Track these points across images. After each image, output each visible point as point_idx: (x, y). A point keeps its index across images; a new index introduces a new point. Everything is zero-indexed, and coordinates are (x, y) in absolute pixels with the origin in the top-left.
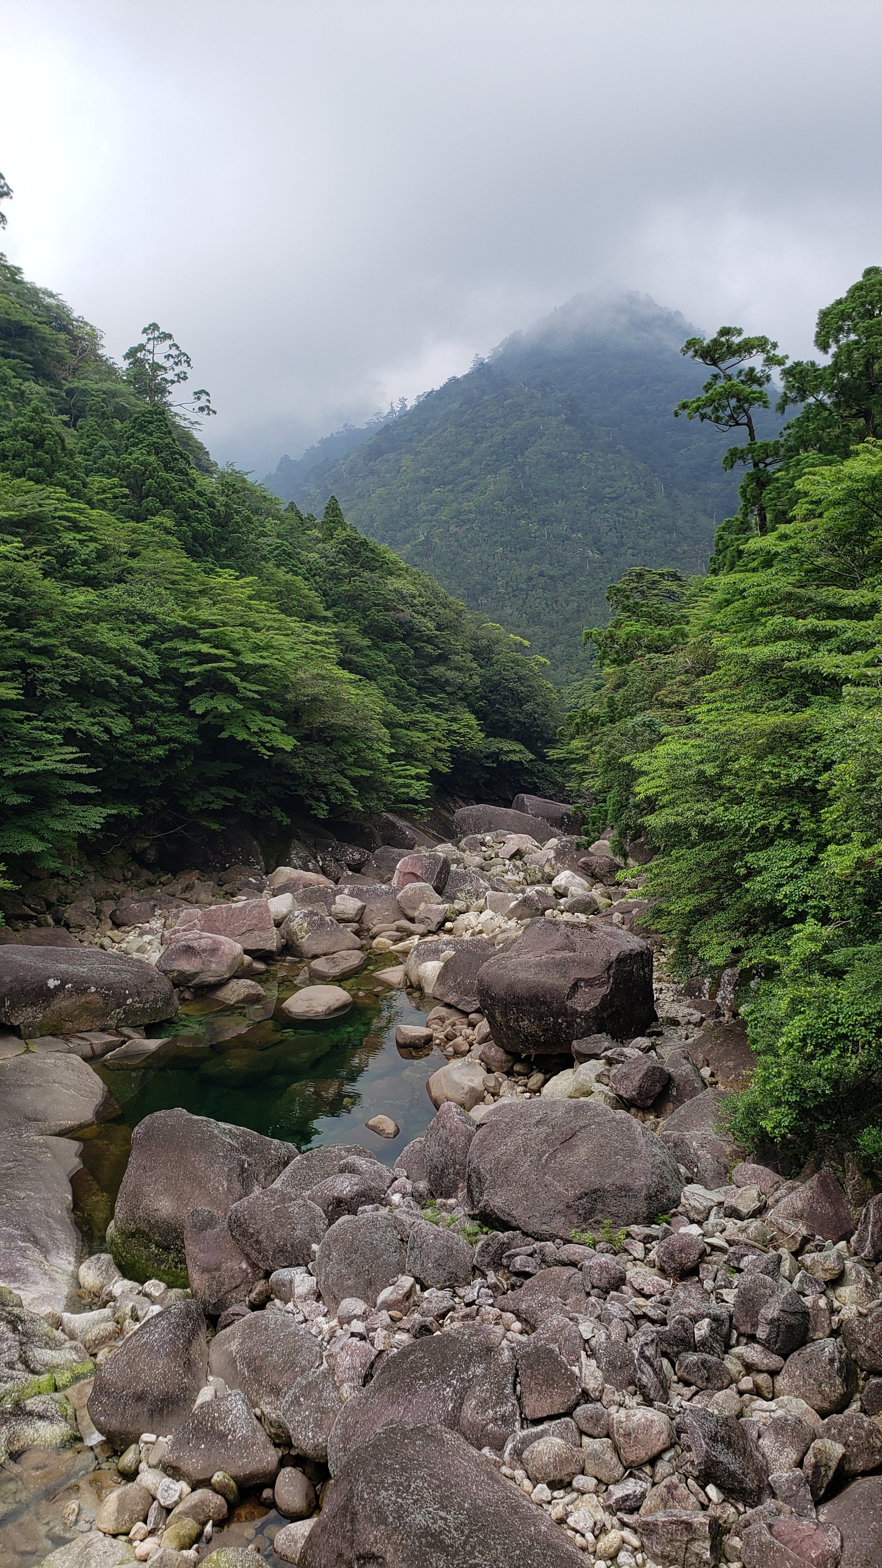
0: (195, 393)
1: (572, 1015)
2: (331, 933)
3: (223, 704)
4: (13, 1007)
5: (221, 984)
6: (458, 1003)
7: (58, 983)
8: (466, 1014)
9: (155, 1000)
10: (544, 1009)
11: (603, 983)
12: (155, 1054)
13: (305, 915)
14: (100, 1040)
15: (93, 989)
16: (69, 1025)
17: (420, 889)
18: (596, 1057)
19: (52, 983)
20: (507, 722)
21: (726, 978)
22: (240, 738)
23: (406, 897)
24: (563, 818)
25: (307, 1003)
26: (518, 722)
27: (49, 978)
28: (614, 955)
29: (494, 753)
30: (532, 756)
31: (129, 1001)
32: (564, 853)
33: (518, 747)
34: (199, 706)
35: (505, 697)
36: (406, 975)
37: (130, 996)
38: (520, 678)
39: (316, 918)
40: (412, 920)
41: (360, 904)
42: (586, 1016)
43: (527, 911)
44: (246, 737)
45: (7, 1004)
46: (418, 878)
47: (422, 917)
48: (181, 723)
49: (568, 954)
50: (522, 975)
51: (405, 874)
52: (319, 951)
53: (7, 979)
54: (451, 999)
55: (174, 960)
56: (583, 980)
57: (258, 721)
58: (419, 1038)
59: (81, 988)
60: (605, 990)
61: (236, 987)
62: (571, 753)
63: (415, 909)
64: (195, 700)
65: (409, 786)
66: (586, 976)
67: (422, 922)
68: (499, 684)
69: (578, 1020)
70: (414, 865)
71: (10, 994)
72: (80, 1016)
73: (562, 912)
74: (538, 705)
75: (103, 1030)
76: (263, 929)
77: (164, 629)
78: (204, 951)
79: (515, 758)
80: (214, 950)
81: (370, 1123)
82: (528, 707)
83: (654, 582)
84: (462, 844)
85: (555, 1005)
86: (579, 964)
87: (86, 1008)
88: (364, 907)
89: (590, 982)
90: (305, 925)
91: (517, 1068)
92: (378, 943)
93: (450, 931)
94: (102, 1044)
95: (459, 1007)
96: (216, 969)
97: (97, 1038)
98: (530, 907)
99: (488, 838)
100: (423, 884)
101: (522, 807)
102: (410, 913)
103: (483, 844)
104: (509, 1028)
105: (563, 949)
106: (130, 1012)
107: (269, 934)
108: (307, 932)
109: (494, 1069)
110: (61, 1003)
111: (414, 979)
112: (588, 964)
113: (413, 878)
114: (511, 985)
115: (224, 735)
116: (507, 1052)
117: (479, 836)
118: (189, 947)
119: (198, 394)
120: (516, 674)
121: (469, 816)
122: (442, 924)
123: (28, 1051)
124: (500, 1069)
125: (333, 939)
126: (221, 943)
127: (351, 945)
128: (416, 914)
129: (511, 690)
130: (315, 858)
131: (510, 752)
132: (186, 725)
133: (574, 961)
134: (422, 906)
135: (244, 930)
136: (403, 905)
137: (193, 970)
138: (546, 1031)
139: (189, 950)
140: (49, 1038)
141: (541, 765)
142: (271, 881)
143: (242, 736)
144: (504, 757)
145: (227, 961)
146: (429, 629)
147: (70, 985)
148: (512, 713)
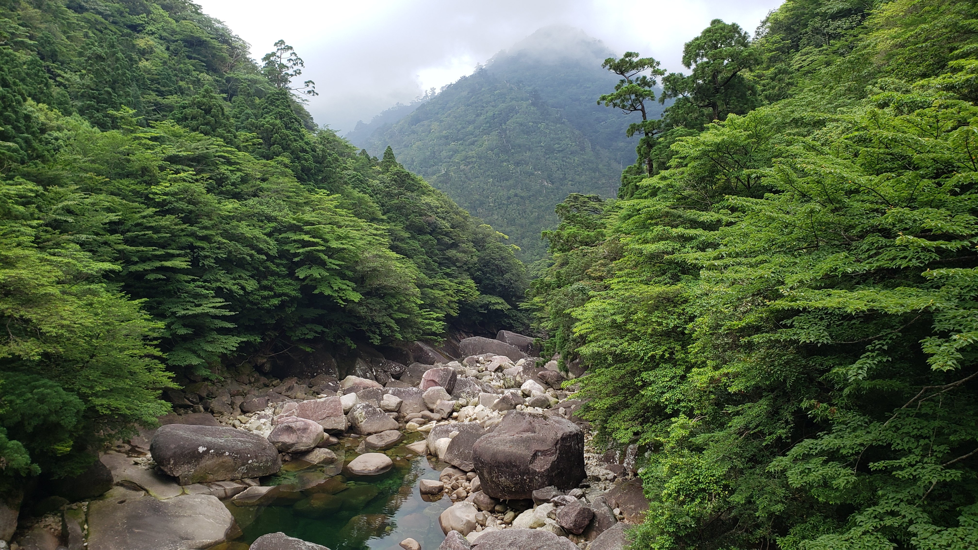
0: (306, 82)
1: (532, 474)
2: (380, 419)
3: (316, 272)
4: (175, 464)
5: (309, 451)
6: (460, 465)
7: (205, 449)
8: (465, 473)
9: (267, 461)
10: (515, 470)
11: (553, 454)
12: (266, 496)
13: (364, 407)
14: (230, 486)
15: (227, 453)
16: (211, 477)
17: (438, 390)
18: (548, 501)
19: (201, 449)
20: (494, 285)
21: (630, 450)
22: (326, 294)
23: (428, 396)
24: (528, 346)
25: (363, 465)
26: (501, 285)
27: (199, 446)
28: (560, 435)
29: (486, 304)
30: (509, 307)
31: (250, 461)
32: (529, 369)
33: (500, 300)
34: (301, 274)
35: (493, 270)
36: (427, 447)
37: (251, 458)
38: (502, 258)
39: (370, 409)
40: (432, 411)
41: (398, 400)
42: (542, 475)
43: (505, 405)
44: (330, 293)
45: (172, 462)
46: (436, 384)
47: (438, 409)
48: (289, 284)
49: (530, 434)
50: (501, 448)
51: (428, 381)
52: (372, 430)
53: (173, 446)
54: (456, 462)
55: (279, 435)
56: (540, 451)
57: (338, 283)
58: (435, 488)
59: (219, 453)
60: (553, 458)
61: (318, 453)
62: (534, 305)
63: (434, 403)
64: (299, 270)
65: (432, 325)
66: (542, 449)
67: (438, 412)
68: (489, 262)
69: (537, 477)
70: (434, 375)
71: (174, 456)
72: (218, 471)
73: (527, 406)
74: (513, 275)
75: (232, 480)
76: (336, 416)
77: (281, 226)
78: (299, 429)
79: (499, 307)
80: (305, 430)
81: (403, 543)
82: (507, 276)
83: (585, 202)
84: (465, 362)
85: (522, 467)
86: (537, 441)
87: (222, 466)
88: (402, 402)
89: (544, 453)
90: (364, 413)
91: (497, 508)
92: (410, 426)
93: (456, 418)
94: (232, 489)
95: (461, 468)
96: (307, 441)
97: (228, 485)
98: (507, 403)
99: (481, 358)
100: (439, 387)
101: (502, 339)
102: (431, 406)
103: (478, 362)
104: (493, 482)
105: (527, 431)
106: (251, 469)
107: (340, 419)
108: (364, 418)
109: (482, 508)
110: (207, 462)
111: (432, 449)
112: (543, 441)
113: (433, 383)
114: (494, 455)
115: (316, 292)
116: (491, 498)
117: (475, 357)
118: (289, 427)
119: (307, 83)
120: (500, 255)
121: (469, 344)
122: (451, 413)
123: (184, 493)
124: (486, 509)
125: (381, 423)
126: (309, 425)
127: (392, 427)
128: (434, 407)
129: (497, 265)
130: (371, 370)
131: (496, 303)
132: (293, 285)
133: (534, 439)
134: (439, 402)
135: (324, 416)
136: (426, 401)
137: (291, 442)
138: (517, 484)
139: (289, 429)
140: (198, 485)
141: (514, 312)
142: (343, 385)
143: (328, 292)
144: (492, 307)
145: (313, 436)
146: (446, 227)
147: (212, 451)
148: (497, 279)
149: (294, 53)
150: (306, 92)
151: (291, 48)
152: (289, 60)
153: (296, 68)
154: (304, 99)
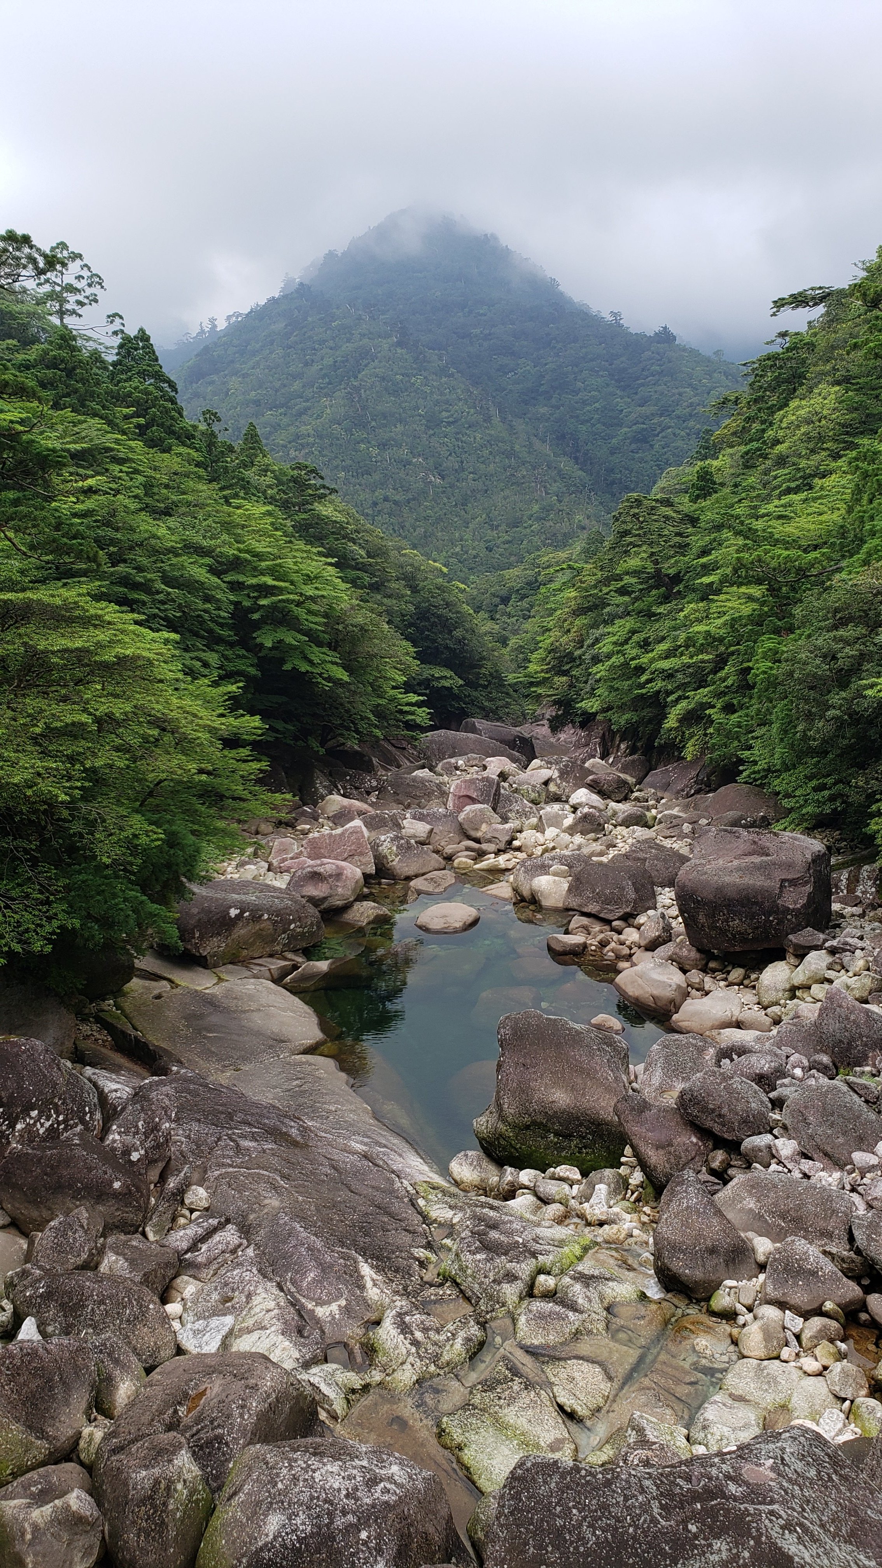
0: (109, 317)
1: (783, 912)
2: (418, 856)
3: (290, 638)
4: (201, 938)
5: (347, 907)
6: (600, 912)
7: (238, 911)
8: (608, 922)
9: (312, 924)
10: (756, 908)
11: (807, 883)
12: (326, 976)
13: (392, 840)
14: (277, 964)
15: (266, 916)
16: (245, 953)
17: (481, 810)
18: (817, 948)
19: (233, 912)
20: (437, 648)
22: (303, 670)
23: (468, 819)
24: (515, 741)
25: (443, 920)
26: (447, 647)
27: (231, 907)
28: (809, 857)
29: (427, 680)
30: (461, 682)
31: (292, 926)
32: (567, 773)
33: (448, 673)
34: (267, 639)
35: (434, 624)
36: (515, 890)
37: (293, 921)
38: (447, 604)
39: (402, 841)
40: (477, 841)
41: (429, 827)
42: (797, 913)
44: (309, 668)
45: (197, 935)
46: (473, 801)
47: (488, 836)
48: (244, 657)
49: (757, 859)
50: (727, 879)
51: (460, 797)
52: (411, 873)
53: (195, 911)
54: (592, 908)
55: (302, 886)
56: (787, 880)
57: (317, 654)
58: (578, 945)
59: (256, 918)
60: (809, 888)
61: (362, 910)
62: (529, 676)
63: (477, 830)
64: (259, 633)
65: (413, 713)
66: (790, 877)
67: (489, 841)
68: (427, 611)
69: (789, 917)
70: (468, 788)
71: (199, 925)
72: (252, 944)
73: (615, 826)
74: (467, 631)
75: (271, 956)
76: (361, 854)
77: (218, 562)
78: (331, 876)
79: (447, 683)
80: (338, 875)
81: (593, 1021)
82: (458, 633)
85: (767, 904)
86: (780, 866)
87: (259, 935)
88: (431, 831)
89: (793, 882)
90: (395, 848)
91: (712, 965)
92: (459, 864)
93: (519, 849)
94: (278, 969)
95: (602, 915)
96: (343, 892)
97: (272, 964)
99: (460, 762)
100: (482, 806)
101: (473, 730)
102: (473, 834)
103: (457, 768)
104: (713, 927)
105: (750, 854)
106: (292, 937)
107: (367, 859)
108: (397, 855)
109: (687, 967)
110: (241, 932)
111: (526, 893)
112: (790, 866)
113: (467, 800)
114: (719, 890)
115: (287, 667)
116: (699, 950)
117: (453, 760)
118: (315, 872)
119: (112, 317)
120: (443, 600)
122: (510, 843)
123: (220, 980)
124: (695, 967)
125: (421, 861)
126: (342, 868)
127: (437, 866)
128: (479, 834)
129: (439, 617)
131: (442, 678)
132: (247, 658)
133: (775, 864)
134: (484, 827)
135: (346, 855)
136: (466, 826)
137: (322, 895)
138: (757, 928)
139: (316, 877)
140: (230, 966)
141: (468, 691)
142: (323, 809)
143: (304, 667)
144: (435, 684)
145: (351, 884)
146: (361, 557)
147: (247, 914)
148: (442, 639)
149: (86, 265)
150: (110, 334)
151: (80, 256)
152: (79, 278)
153: (89, 291)
154: (109, 345)
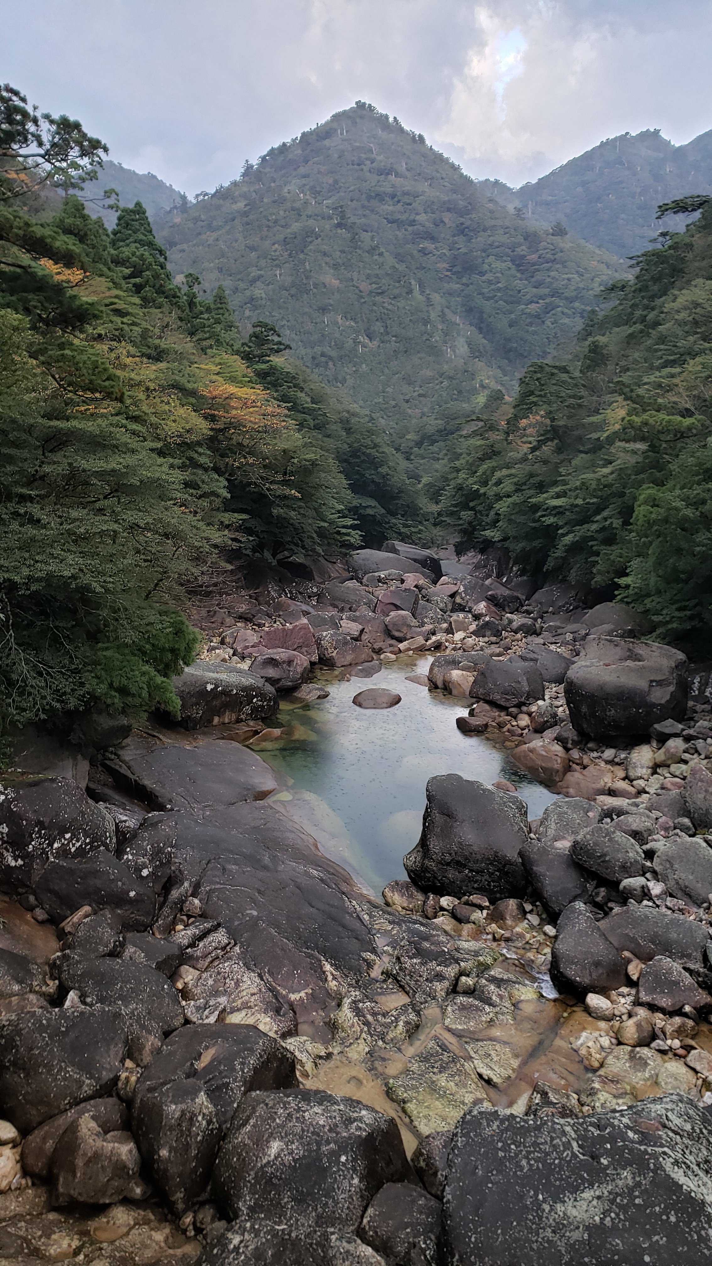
2: (352, 649)
5: (296, 687)
7: (213, 686)
8: (506, 709)
9: (270, 699)
10: (628, 702)
11: (670, 684)
15: (234, 691)
16: (217, 719)
17: (403, 616)
19: (209, 687)
20: (365, 481)
23: (392, 622)
27: (207, 683)
30: (383, 511)
31: (255, 700)
33: (373, 503)
35: (363, 462)
36: (430, 680)
38: (375, 445)
39: (340, 637)
40: (398, 639)
41: (361, 627)
42: (662, 707)
46: (398, 608)
50: (606, 679)
51: (386, 604)
52: (346, 663)
55: (261, 669)
56: (655, 681)
59: (226, 692)
60: (672, 688)
61: (308, 690)
63: (399, 631)
66: (658, 678)
69: (655, 710)
70: (392, 597)
78: (284, 662)
80: (290, 662)
85: (638, 699)
86: (650, 670)
88: (363, 630)
89: (660, 683)
90: (334, 643)
96: (293, 675)
99: (382, 576)
100: (404, 612)
102: (397, 634)
106: (254, 709)
108: (335, 649)
110: (214, 703)
112: (657, 670)
113: (393, 607)
116: (580, 734)
118: (272, 659)
121: (359, 558)
124: (577, 746)
125: (355, 654)
126: (293, 657)
128: (400, 635)
130: (284, 591)
131: (368, 506)
133: (646, 668)
134: (405, 629)
135: (296, 646)
136: (390, 628)
137: (277, 677)
138: (629, 718)
139: (272, 662)
145: (299, 670)
147: (220, 689)
